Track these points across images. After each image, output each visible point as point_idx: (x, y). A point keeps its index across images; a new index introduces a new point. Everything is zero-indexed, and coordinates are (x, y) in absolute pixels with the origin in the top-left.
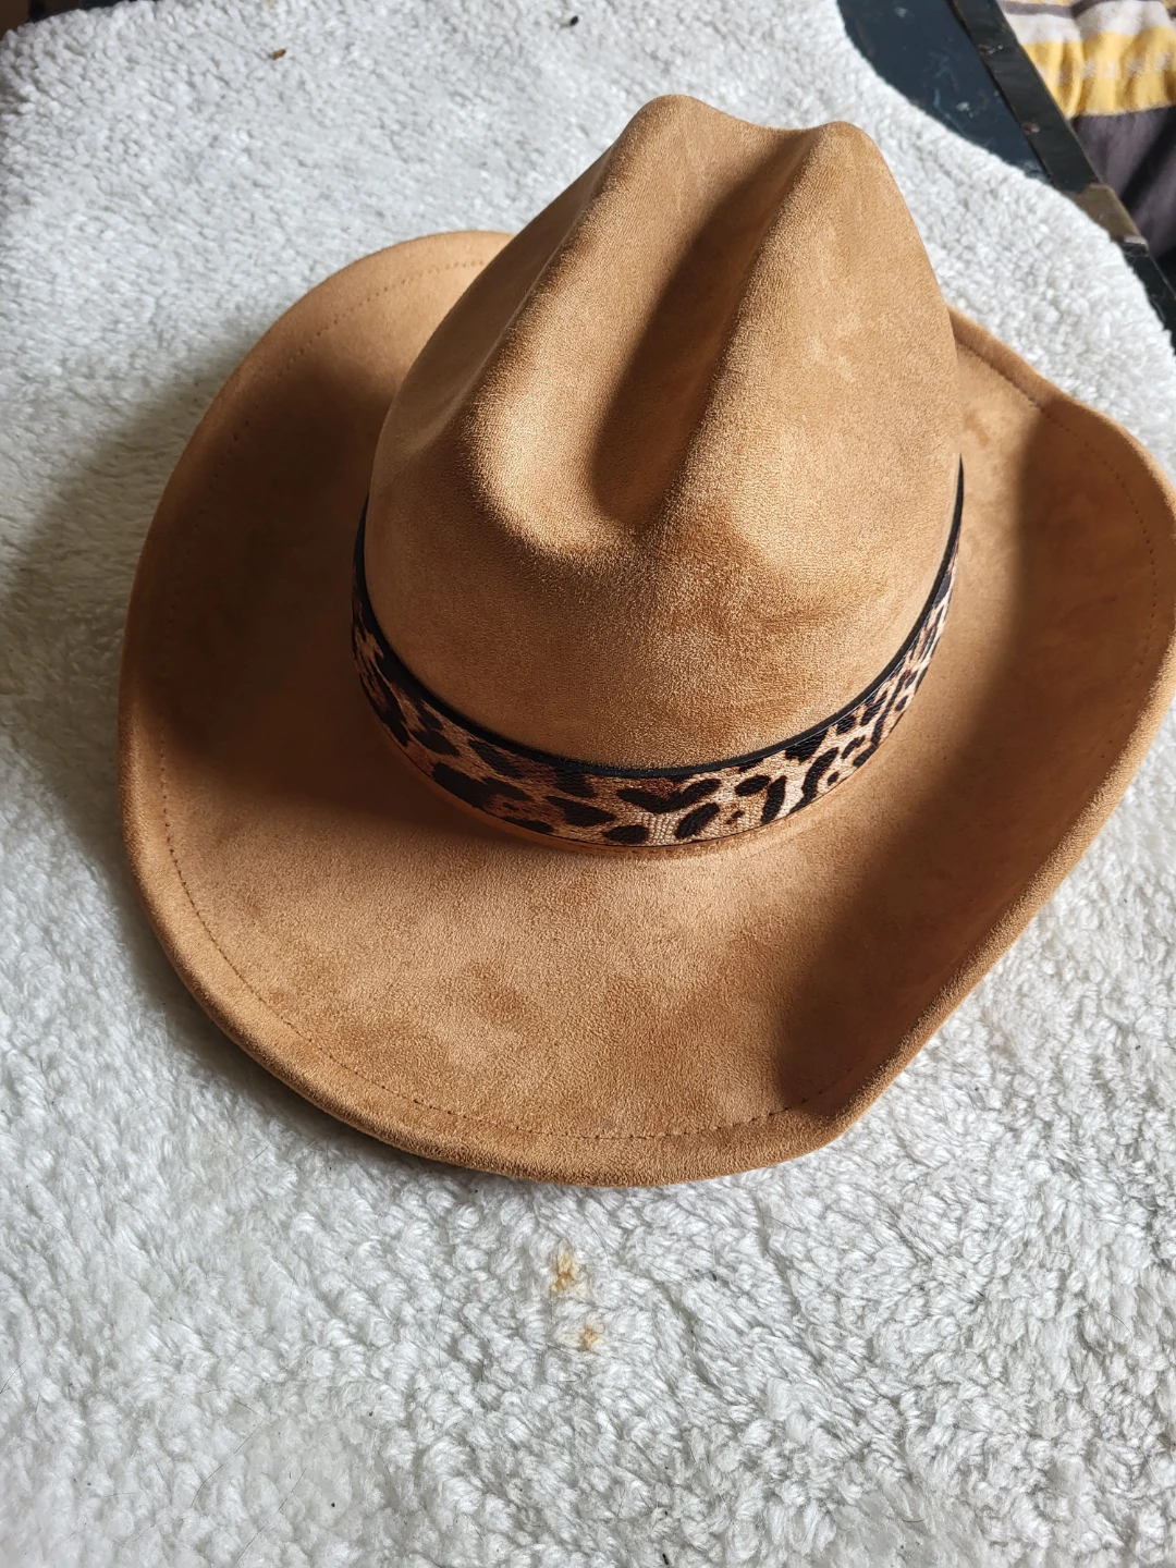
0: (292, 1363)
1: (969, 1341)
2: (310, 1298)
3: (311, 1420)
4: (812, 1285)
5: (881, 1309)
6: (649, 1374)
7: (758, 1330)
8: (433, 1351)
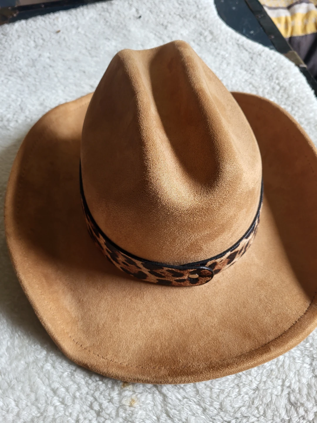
0: (42, 411)
1: (253, 403)
2: (49, 390)
5: (225, 393)
6: (151, 414)
7: (185, 400)
8: (85, 407)
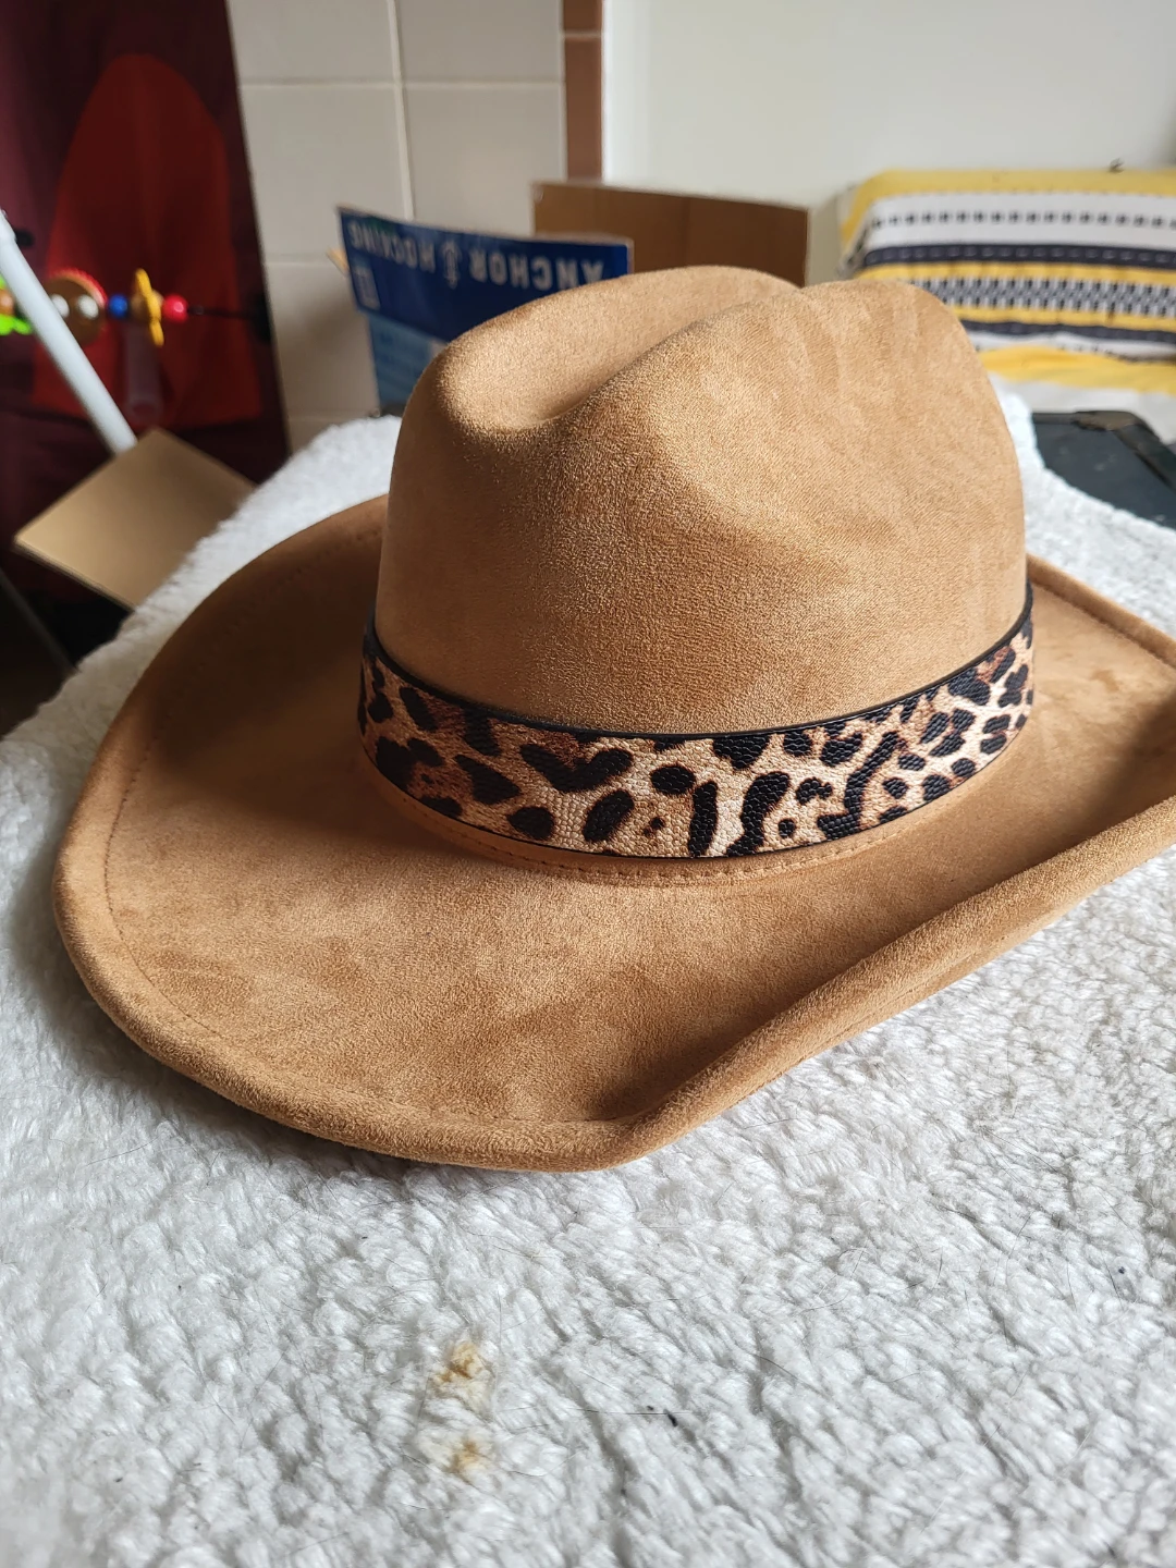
0: (50, 1388)
2: (113, 1321)
3: (35, 1464)
4: (828, 1471)
5: (933, 1527)
6: (540, 1534)
7: (726, 1510)
8: (241, 1424)
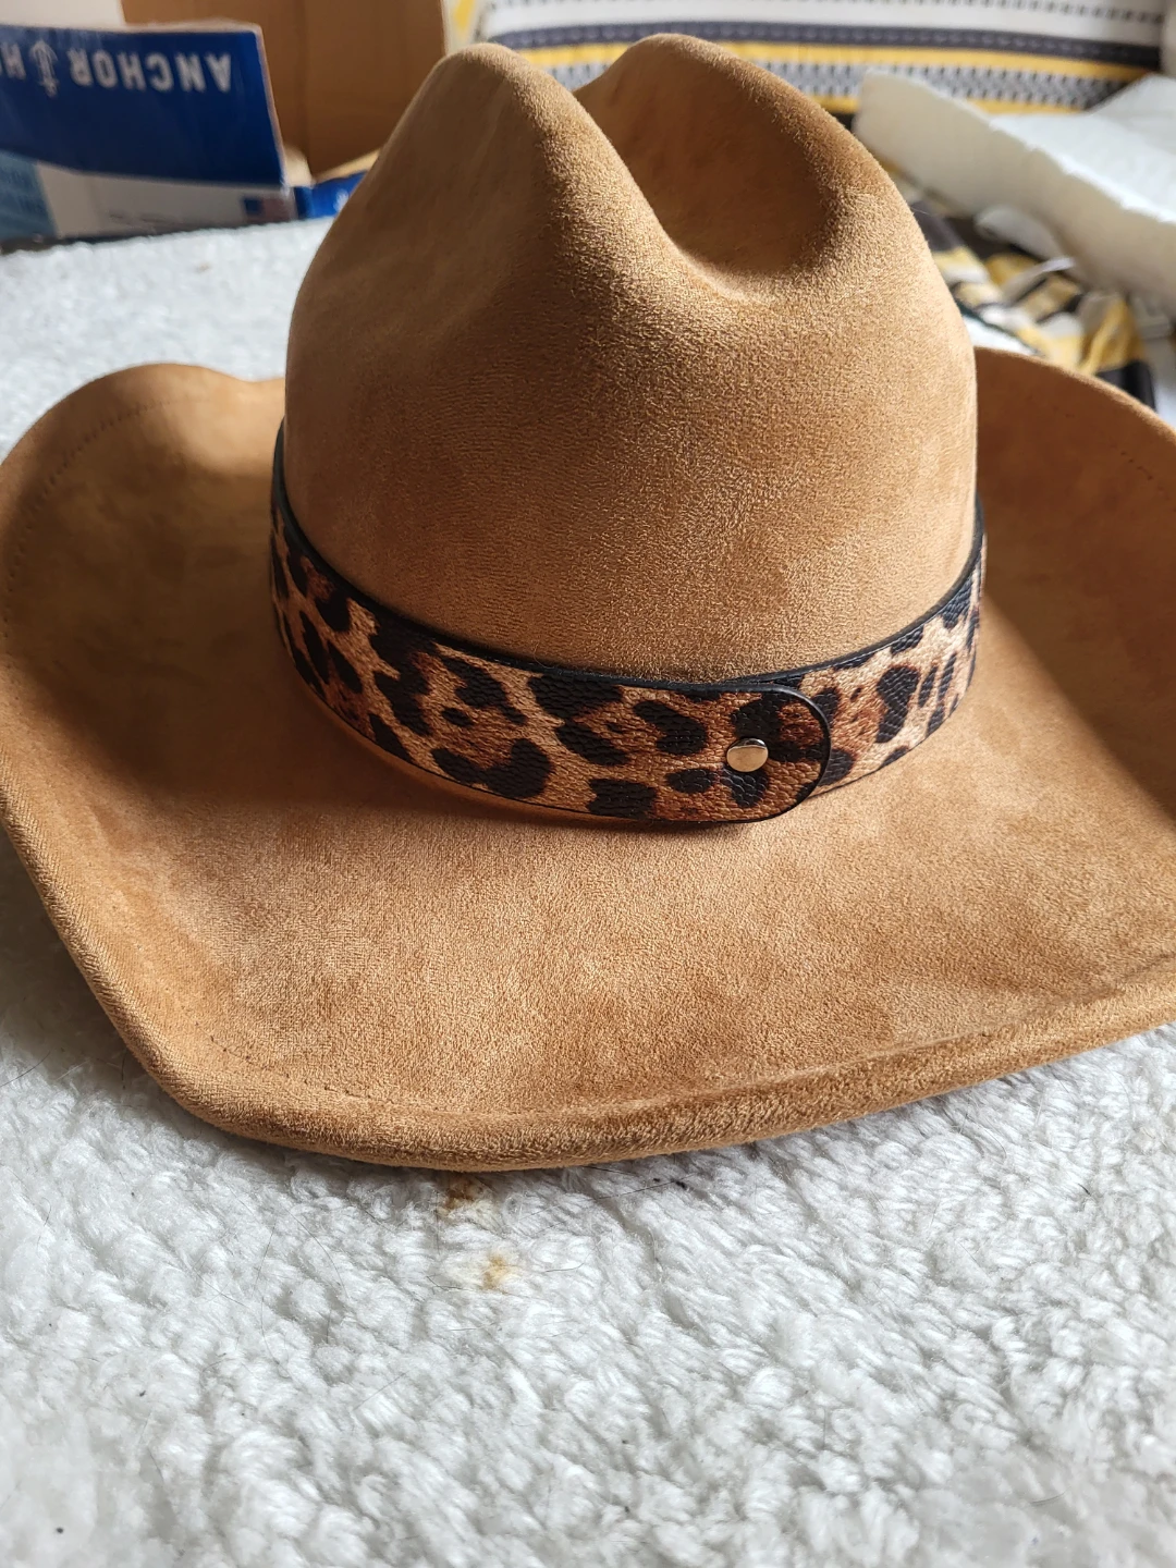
2: (70, 1244)
3: (42, 1405)
5: (939, 1211)
6: (592, 1318)
7: (755, 1248)
8: (253, 1305)
